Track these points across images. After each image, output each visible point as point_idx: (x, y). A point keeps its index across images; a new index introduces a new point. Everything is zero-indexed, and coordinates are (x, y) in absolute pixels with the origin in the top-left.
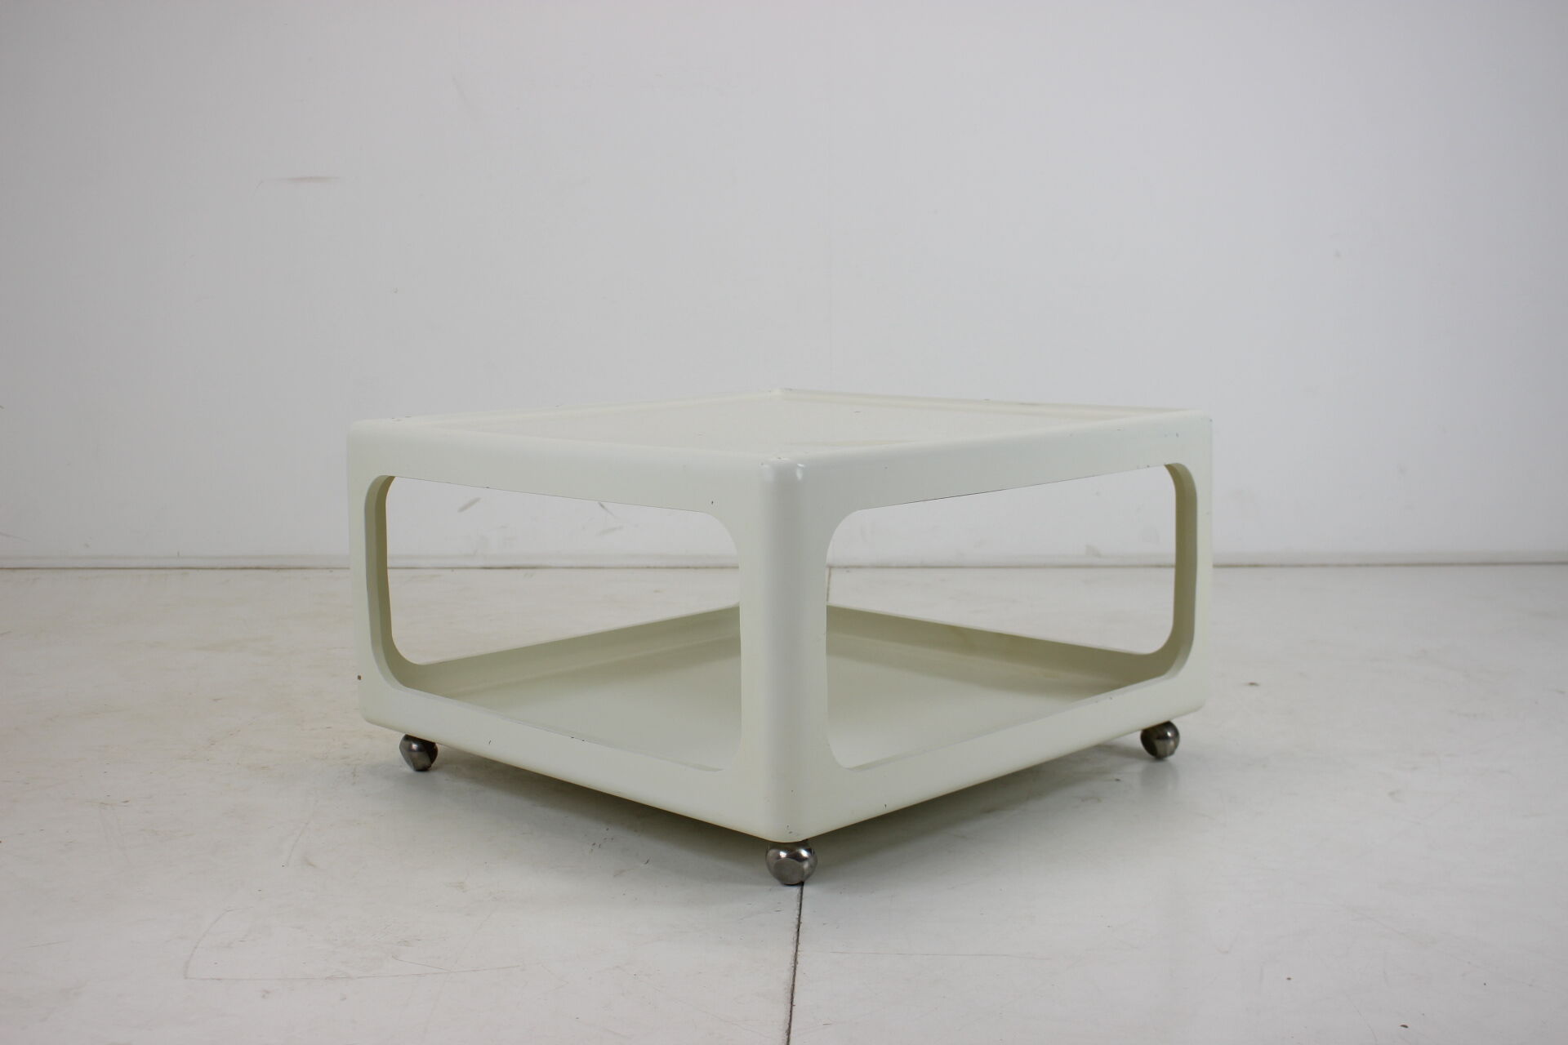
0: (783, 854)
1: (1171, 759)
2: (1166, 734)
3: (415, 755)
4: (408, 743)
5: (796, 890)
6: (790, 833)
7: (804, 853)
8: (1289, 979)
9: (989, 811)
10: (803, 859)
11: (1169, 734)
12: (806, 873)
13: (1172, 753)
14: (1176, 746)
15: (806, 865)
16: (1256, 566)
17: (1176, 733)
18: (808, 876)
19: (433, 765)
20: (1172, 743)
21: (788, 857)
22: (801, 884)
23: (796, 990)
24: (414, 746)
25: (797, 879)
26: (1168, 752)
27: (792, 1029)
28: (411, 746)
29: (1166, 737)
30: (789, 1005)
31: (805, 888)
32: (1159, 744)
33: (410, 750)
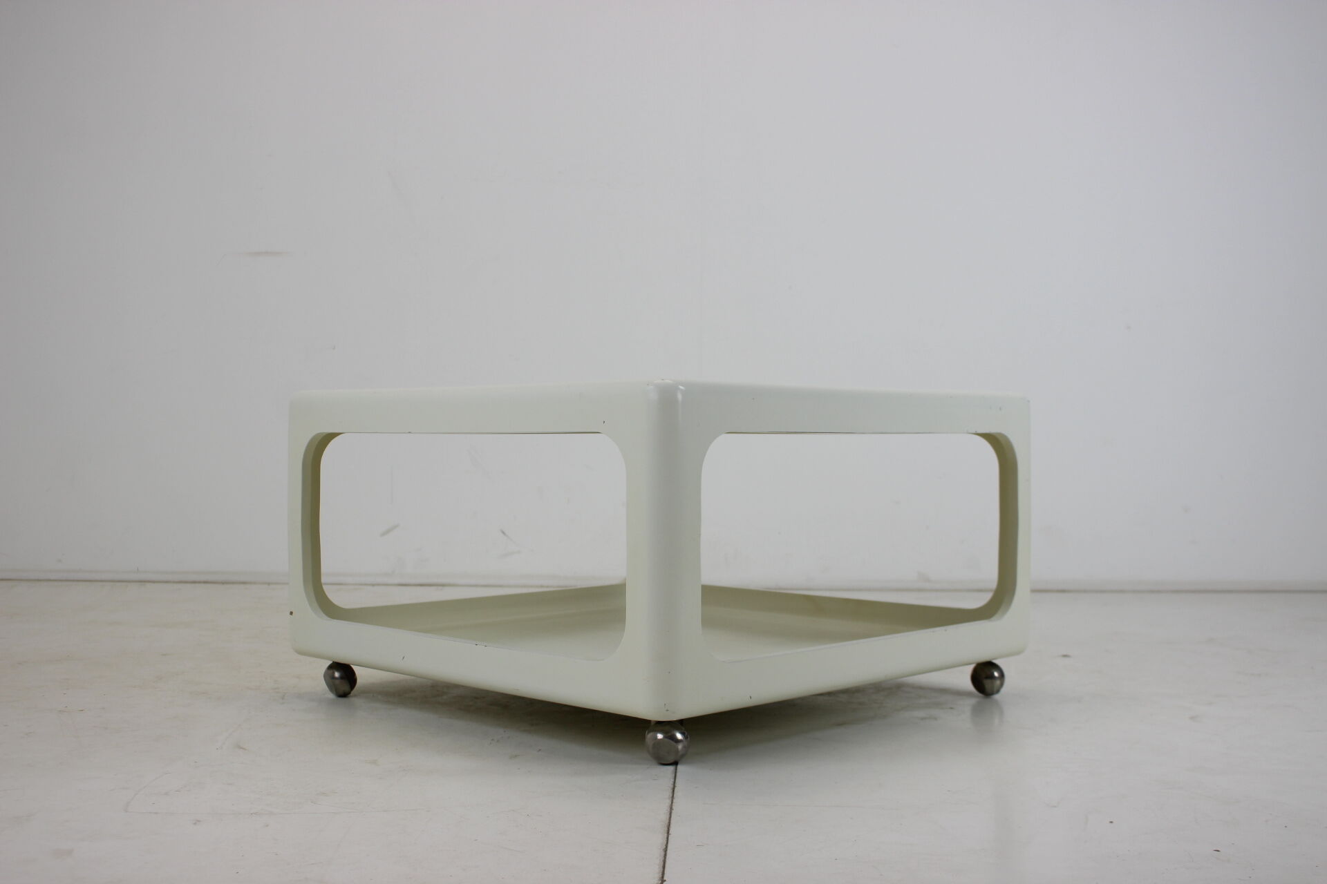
0: (660, 736)
1: (997, 697)
2: (993, 674)
3: (337, 682)
4: (331, 671)
5: (671, 768)
6: (667, 710)
7: (679, 736)
8: (1111, 822)
9: (840, 725)
10: (678, 741)
11: (996, 674)
12: (680, 754)
13: (998, 691)
14: (1002, 685)
15: (680, 747)
16: (1063, 591)
17: (1002, 675)
18: (683, 756)
19: (353, 692)
20: (998, 682)
21: (664, 737)
22: (675, 763)
23: (671, 825)
24: (337, 674)
25: (671, 759)
26: (995, 690)
27: (669, 848)
28: (334, 673)
29: (992, 677)
30: (666, 835)
31: (679, 767)
32: (987, 683)
33: (333, 678)
